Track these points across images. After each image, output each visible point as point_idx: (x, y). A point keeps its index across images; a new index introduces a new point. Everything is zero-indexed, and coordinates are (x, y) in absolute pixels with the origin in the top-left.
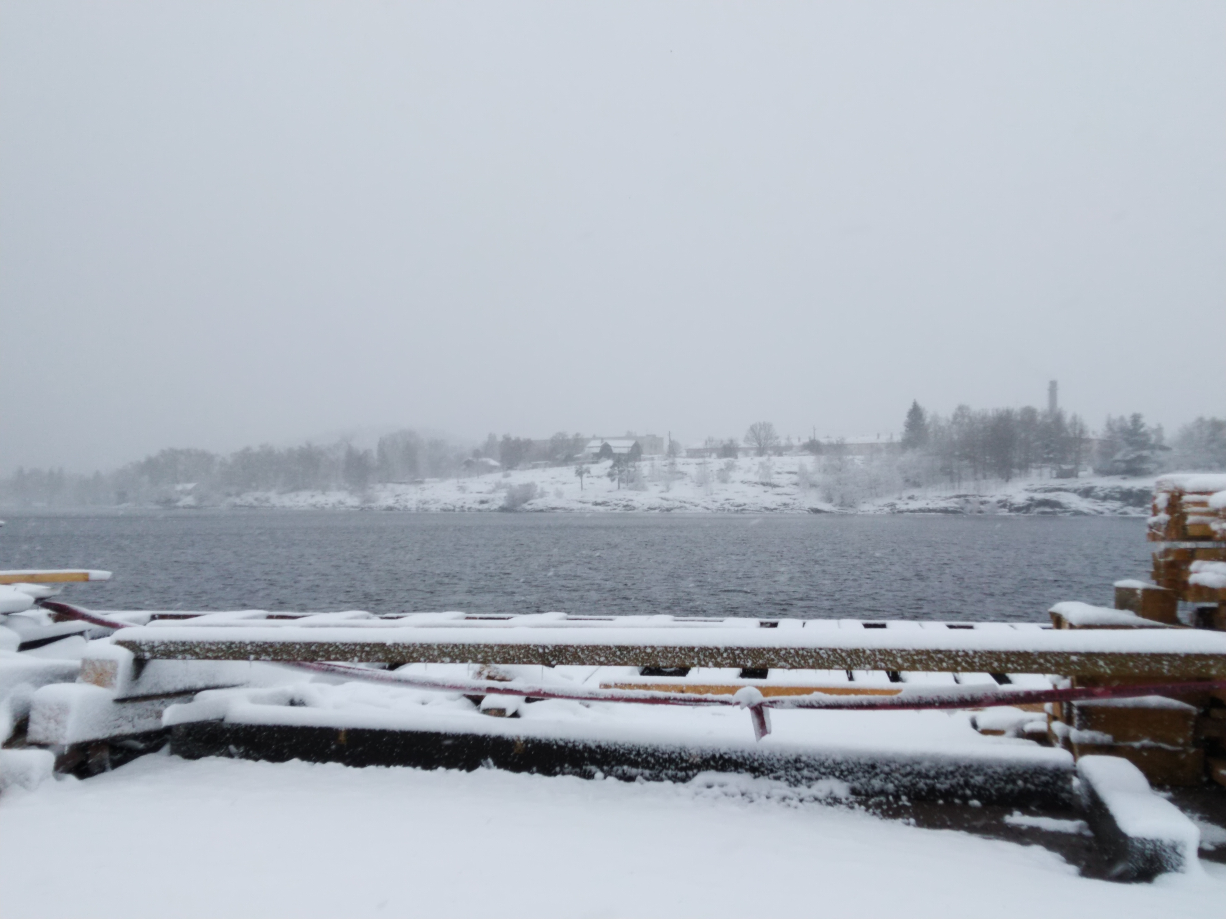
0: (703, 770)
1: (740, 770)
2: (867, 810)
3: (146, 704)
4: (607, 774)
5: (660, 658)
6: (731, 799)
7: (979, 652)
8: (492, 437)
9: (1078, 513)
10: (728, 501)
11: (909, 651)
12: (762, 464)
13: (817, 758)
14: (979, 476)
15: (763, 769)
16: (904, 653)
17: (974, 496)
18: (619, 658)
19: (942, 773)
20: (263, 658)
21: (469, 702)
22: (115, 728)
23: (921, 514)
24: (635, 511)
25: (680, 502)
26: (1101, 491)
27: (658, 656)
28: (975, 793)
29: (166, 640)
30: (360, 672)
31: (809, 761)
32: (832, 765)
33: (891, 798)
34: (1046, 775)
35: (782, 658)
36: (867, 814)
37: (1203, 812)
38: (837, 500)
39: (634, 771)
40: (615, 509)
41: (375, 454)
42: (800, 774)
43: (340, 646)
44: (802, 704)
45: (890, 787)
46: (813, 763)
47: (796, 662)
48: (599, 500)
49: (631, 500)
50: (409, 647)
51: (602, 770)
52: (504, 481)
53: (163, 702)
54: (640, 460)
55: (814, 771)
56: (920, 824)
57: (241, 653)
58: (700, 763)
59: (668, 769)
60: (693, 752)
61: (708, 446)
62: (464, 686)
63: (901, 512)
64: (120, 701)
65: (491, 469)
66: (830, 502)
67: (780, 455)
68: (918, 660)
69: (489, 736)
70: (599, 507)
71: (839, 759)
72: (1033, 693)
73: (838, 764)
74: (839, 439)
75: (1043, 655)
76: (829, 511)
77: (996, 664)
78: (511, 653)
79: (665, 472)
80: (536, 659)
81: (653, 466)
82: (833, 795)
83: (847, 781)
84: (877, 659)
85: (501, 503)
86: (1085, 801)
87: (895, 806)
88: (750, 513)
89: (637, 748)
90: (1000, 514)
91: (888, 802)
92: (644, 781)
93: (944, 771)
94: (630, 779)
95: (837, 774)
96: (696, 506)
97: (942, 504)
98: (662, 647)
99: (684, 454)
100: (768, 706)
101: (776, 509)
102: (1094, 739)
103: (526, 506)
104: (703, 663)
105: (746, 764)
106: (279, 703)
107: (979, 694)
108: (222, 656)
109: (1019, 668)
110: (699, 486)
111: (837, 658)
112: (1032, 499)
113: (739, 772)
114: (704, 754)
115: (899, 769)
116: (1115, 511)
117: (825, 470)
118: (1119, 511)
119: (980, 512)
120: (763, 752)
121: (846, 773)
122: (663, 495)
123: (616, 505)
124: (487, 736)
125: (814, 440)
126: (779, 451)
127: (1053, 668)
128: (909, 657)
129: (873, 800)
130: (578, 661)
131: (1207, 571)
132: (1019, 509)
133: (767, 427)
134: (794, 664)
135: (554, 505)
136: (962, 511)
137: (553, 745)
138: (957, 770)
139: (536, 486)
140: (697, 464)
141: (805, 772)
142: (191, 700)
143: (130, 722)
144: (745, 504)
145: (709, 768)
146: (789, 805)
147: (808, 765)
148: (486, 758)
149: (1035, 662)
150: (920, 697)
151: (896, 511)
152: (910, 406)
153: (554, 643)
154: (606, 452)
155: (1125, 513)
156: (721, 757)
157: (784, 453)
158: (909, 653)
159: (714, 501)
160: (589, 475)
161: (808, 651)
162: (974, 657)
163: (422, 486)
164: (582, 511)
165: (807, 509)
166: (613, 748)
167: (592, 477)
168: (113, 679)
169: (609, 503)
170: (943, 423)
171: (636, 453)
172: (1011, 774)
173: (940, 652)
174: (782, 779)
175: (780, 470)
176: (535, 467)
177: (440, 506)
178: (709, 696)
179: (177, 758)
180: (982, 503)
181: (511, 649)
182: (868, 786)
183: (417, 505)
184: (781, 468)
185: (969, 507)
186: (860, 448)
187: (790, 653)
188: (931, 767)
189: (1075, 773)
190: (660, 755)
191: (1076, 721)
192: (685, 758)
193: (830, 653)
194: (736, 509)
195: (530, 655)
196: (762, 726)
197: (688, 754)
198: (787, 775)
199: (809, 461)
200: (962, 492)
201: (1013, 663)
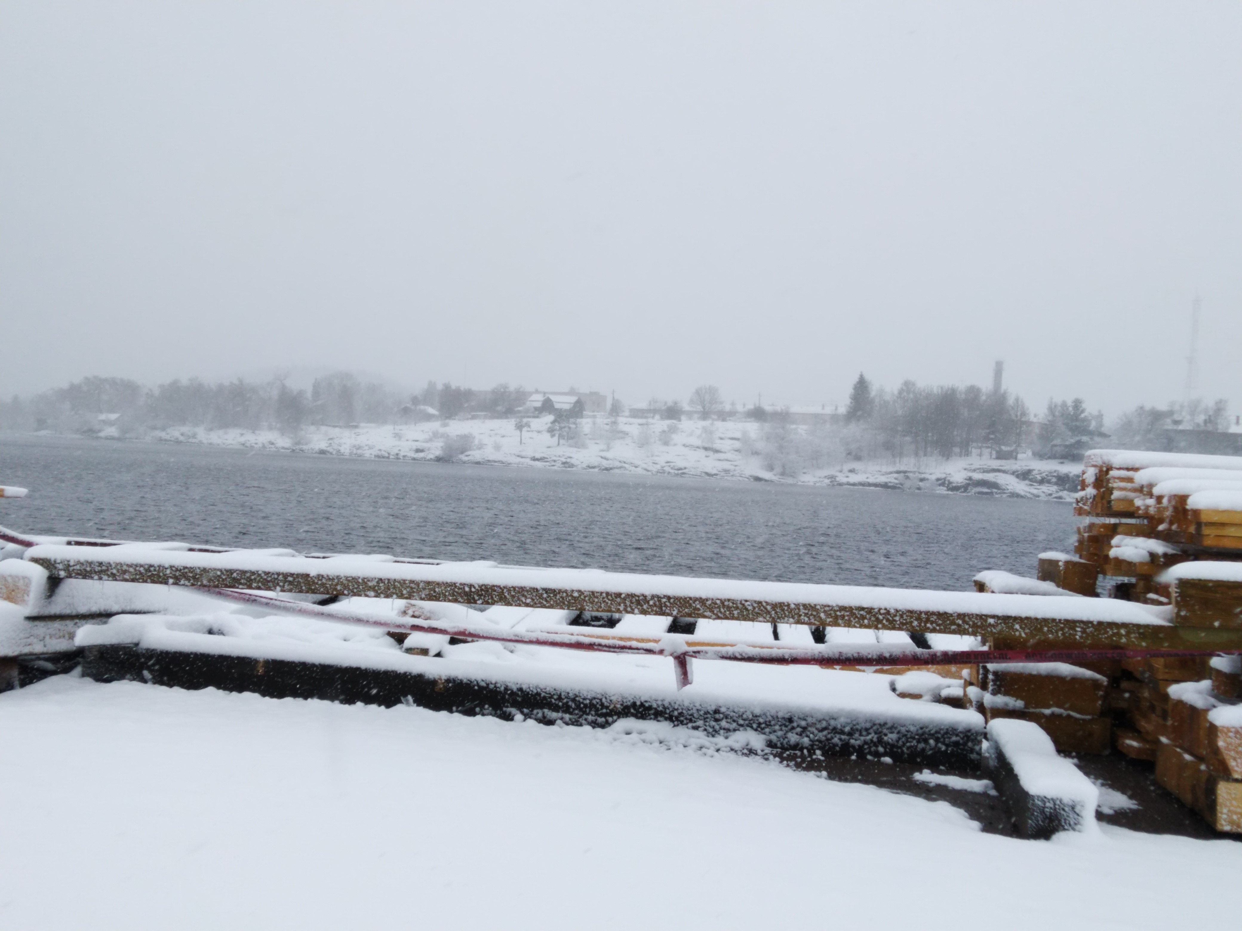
0: (623, 717)
1: (659, 718)
2: (781, 762)
3: (57, 624)
4: (527, 716)
5: (586, 602)
6: (649, 745)
7: (900, 611)
8: (432, 385)
9: (1014, 495)
10: (668, 464)
11: (833, 607)
12: (705, 429)
13: (736, 710)
14: (921, 453)
15: (682, 718)
16: (827, 609)
17: (914, 472)
18: (546, 601)
19: (857, 730)
20: (182, 582)
21: (391, 640)
22: (25, 645)
23: (861, 487)
24: (574, 469)
25: (620, 462)
26: (1039, 474)
27: (584, 600)
28: (888, 750)
29: (82, 560)
30: (282, 604)
31: (728, 713)
32: (751, 717)
33: (805, 751)
34: (957, 735)
35: (708, 608)
36: (781, 765)
37: (1105, 779)
38: (778, 469)
39: (554, 715)
40: (554, 466)
41: (309, 395)
42: (718, 725)
43: (263, 575)
44: (725, 655)
45: (806, 741)
46: (732, 714)
47: (721, 612)
48: (538, 456)
49: (571, 458)
50: (333, 579)
51: (522, 713)
52: (442, 430)
53: (76, 624)
54: (582, 417)
55: (732, 723)
56: (831, 777)
57: (160, 577)
58: (620, 710)
59: (588, 714)
60: (614, 699)
61: (652, 408)
62: (389, 622)
63: (841, 484)
64: (31, 618)
65: (429, 418)
66: (771, 471)
67: (724, 420)
68: (840, 616)
69: (410, 674)
70: (537, 463)
71: (757, 711)
72: (950, 653)
73: (756, 716)
74: (783, 408)
75: (962, 616)
76: (770, 479)
77: (915, 623)
78: (437, 590)
79: (607, 431)
80: (462, 597)
81: (594, 423)
82: (749, 747)
83: (764, 734)
84: (801, 613)
85: (438, 453)
86: (993, 763)
87: (809, 759)
88: (690, 477)
89: (559, 693)
90: (938, 492)
91: (803, 757)
92: (564, 725)
93: (859, 727)
94: (550, 722)
95: (755, 726)
96: (636, 467)
97: (882, 479)
98: (589, 591)
99: (627, 413)
100: (692, 656)
101: (716, 475)
102: (1006, 704)
103: (463, 457)
104: (629, 609)
105: (666, 713)
106: (197, 631)
107: (897, 652)
108: (139, 579)
109: (938, 628)
110: (640, 447)
111: (762, 610)
112: (970, 479)
113: (658, 721)
114: (625, 701)
115: (816, 724)
116: (1050, 495)
117: (768, 438)
118: (1054, 495)
119: (919, 489)
120: (683, 701)
121: (763, 726)
122: (604, 454)
123: (555, 461)
124: (408, 674)
125: (759, 407)
126: (724, 416)
127: (970, 630)
128: (832, 612)
129: (788, 753)
130: (504, 602)
131: (1126, 545)
132: (956, 489)
133: (712, 391)
134: (720, 614)
135: (491, 458)
136: (901, 486)
137: (474, 686)
138: (872, 727)
139: (474, 438)
140: (640, 425)
141: (724, 723)
142: (105, 623)
143: (41, 641)
144: (685, 468)
145: (629, 715)
146: (705, 754)
147: (726, 717)
148: (405, 696)
149: (953, 623)
150: (840, 653)
151: (836, 483)
152: (855, 379)
153: (481, 583)
154: (547, 406)
155: (1060, 498)
156: (642, 705)
157: (728, 418)
158: (831, 608)
159: (654, 463)
160: (529, 429)
161: (733, 601)
162: (895, 616)
163: (357, 430)
164: (520, 466)
165: (747, 476)
166: (535, 691)
167: (532, 431)
168: (25, 595)
169: (547, 458)
170: (888, 398)
171: (578, 410)
172: (923, 734)
173: (863, 609)
174: (700, 729)
175: (722, 436)
176: (474, 418)
177: (375, 452)
178: (634, 644)
179: (88, 680)
180: (922, 480)
181: (437, 586)
182: (784, 739)
183: (350, 450)
184: (723, 433)
185: (908, 484)
186: (805, 418)
187: (716, 604)
188: (848, 724)
189: (985, 736)
190: (581, 700)
191: (990, 687)
192: (606, 704)
193: (755, 605)
194: (676, 472)
195: (455, 594)
196: (685, 677)
197: (608, 701)
198: (706, 725)
199: (753, 428)
200: (903, 468)
201: (932, 623)
